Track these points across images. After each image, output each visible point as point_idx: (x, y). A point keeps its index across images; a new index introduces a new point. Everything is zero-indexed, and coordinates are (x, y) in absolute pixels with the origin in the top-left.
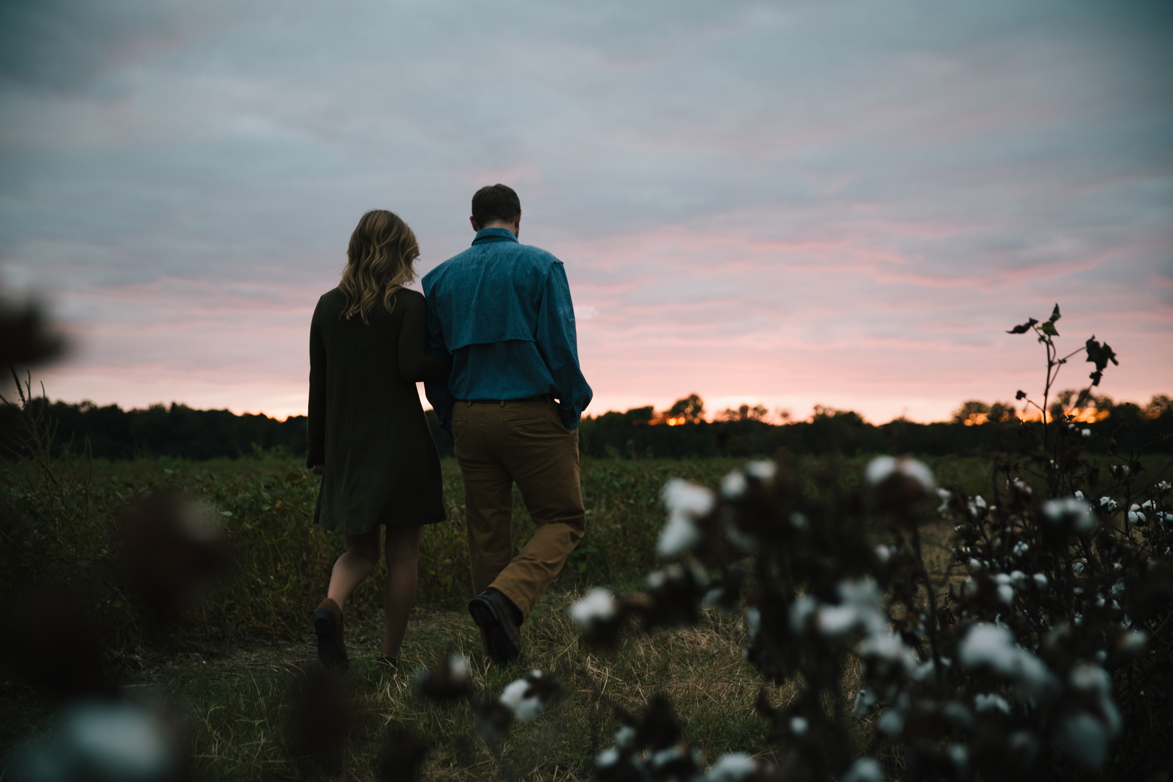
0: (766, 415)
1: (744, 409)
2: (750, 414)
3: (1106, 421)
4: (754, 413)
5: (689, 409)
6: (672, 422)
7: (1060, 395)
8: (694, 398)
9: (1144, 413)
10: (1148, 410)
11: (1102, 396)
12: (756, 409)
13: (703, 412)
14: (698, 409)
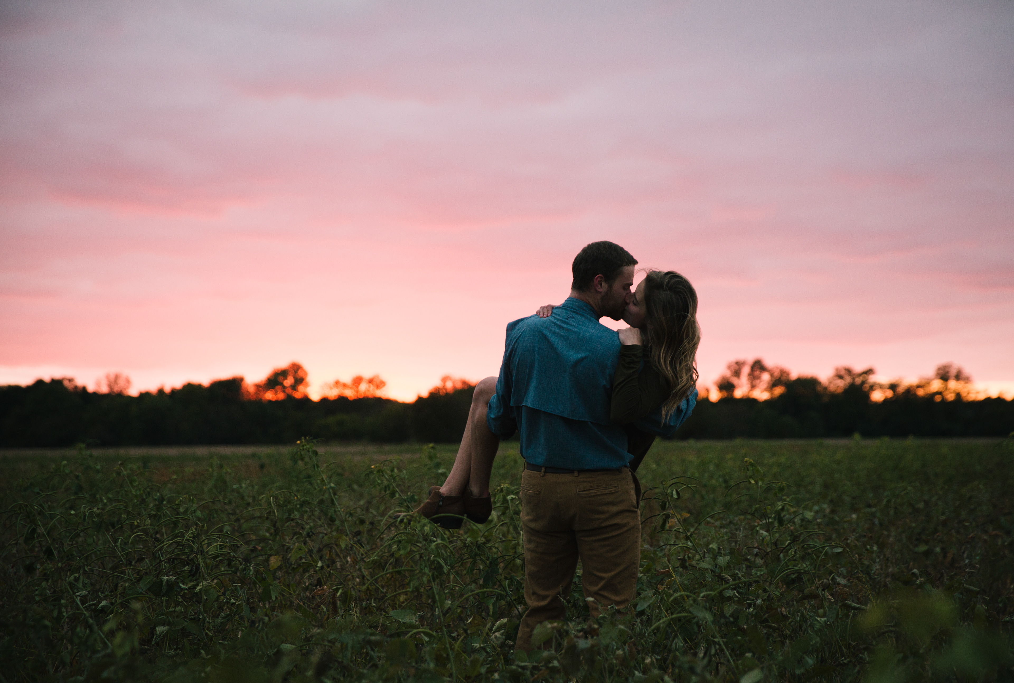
0: (384, 389)
1: (358, 381)
2: (363, 387)
3: (782, 396)
4: (370, 387)
5: (288, 382)
6: (269, 396)
7: (729, 367)
8: (296, 368)
9: (825, 388)
10: (830, 383)
11: (777, 368)
12: (370, 381)
13: (307, 385)
14: (300, 381)
